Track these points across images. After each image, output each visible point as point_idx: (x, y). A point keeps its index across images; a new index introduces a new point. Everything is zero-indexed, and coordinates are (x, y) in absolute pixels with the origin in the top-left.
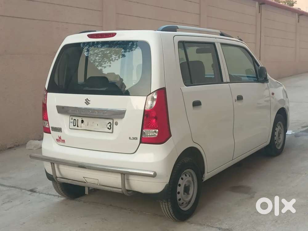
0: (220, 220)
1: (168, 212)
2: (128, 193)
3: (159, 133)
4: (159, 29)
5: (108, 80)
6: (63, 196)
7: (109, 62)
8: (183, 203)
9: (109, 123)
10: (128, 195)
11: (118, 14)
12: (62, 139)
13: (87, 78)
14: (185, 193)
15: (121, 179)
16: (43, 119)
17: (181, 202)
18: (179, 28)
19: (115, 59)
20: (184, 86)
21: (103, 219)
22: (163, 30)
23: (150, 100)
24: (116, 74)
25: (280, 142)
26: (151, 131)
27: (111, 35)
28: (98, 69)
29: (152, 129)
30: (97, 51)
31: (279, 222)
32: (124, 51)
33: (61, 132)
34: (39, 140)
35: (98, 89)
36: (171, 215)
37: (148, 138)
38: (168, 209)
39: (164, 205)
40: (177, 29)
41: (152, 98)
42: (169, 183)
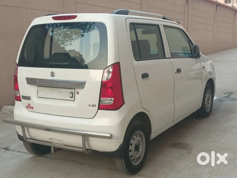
0: (165, 173)
1: (122, 167)
2: (88, 152)
3: (114, 101)
4: (114, 12)
5: (70, 56)
6: (32, 153)
7: (70, 40)
8: (134, 159)
9: (71, 93)
10: (88, 153)
11: (76, 2)
12: (31, 106)
13: (52, 54)
14: (136, 151)
15: (82, 140)
16: (15, 89)
17: (133, 158)
18: (130, 11)
19: (75, 38)
20: (134, 61)
21: (66, 173)
22: (117, 13)
23: (107, 73)
24: (76, 51)
25: (208, 106)
26: (107, 99)
27: (72, 17)
28: (61, 47)
29: (109, 97)
30: (60, 32)
31: (214, 174)
32: (83, 31)
33: (30, 100)
34: (12, 105)
35: (62, 64)
36: (124, 169)
37: (105, 105)
38: (122, 164)
39: (119, 161)
40: (129, 13)
41: (108, 71)
42: (123, 143)
